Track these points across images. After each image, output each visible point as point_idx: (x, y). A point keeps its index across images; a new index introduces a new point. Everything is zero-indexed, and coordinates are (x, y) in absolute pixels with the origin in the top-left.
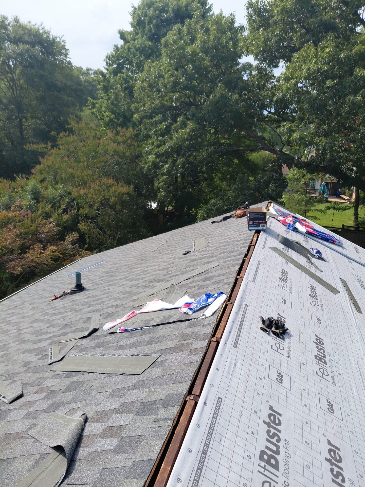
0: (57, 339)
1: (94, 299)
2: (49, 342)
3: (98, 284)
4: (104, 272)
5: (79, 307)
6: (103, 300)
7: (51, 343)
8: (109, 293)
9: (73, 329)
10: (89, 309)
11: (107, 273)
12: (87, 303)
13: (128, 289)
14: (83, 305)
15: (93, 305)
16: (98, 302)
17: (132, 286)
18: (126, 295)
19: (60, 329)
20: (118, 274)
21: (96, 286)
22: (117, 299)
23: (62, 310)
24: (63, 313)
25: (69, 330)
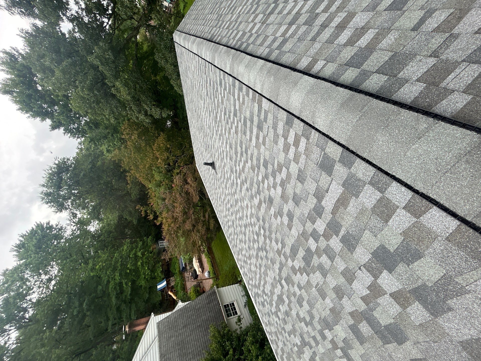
0: (238, 175)
1: (220, 156)
2: (238, 179)
3: (212, 154)
4: (206, 151)
5: (223, 164)
6: (222, 151)
7: (239, 178)
8: (218, 148)
9: (234, 167)
10: (225, 159)
11: (206, 150)
12: (222, 160)
13: (218, 137)
14: (222, 162)
15: (223, 156)
16: (222, 154)
17: (217, 134)
18: (221, 138)
19: (233, 174)
20: (208, 143)
21: (213, 155)
22: (223, 143)
23: (223, 173)
24: (225, 172)
25: (234, 169)
